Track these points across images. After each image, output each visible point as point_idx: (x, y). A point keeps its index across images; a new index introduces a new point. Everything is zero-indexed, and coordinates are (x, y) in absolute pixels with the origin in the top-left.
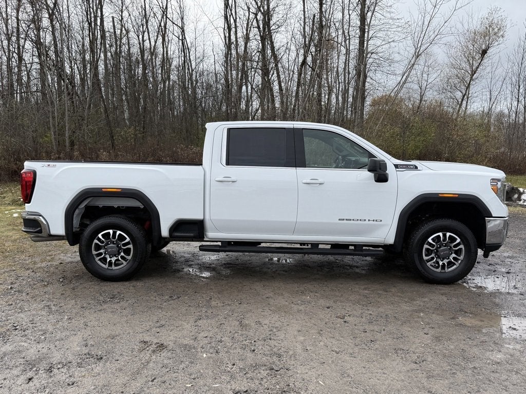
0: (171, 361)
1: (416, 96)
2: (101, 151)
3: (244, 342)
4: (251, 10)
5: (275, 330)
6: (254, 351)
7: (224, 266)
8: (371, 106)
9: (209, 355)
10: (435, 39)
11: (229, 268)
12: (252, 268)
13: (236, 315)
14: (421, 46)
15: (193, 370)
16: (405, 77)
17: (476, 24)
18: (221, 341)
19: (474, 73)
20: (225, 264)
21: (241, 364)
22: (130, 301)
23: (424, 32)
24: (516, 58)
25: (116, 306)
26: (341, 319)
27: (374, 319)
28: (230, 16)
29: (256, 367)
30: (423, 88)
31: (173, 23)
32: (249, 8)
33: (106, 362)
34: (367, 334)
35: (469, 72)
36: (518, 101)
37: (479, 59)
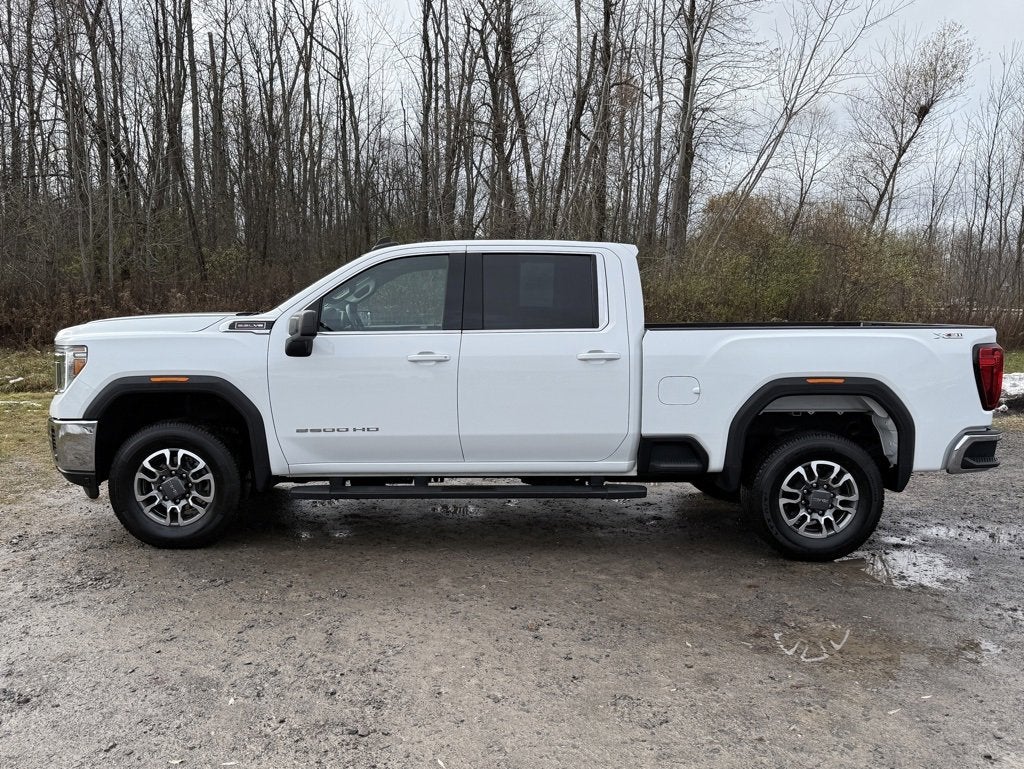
0: (159, 711)
1: (791, 194)
2: (173, 290)
3: (321, 677)
4: (472, 24)
5: (390, 652)
6: (333, 694)
7: (343, 520)
8: (704, 211)
9: (241, 700)
10: (825, 84)
11: (350, 523)
12: (397, 524)
13: (327, 619)
14: (796, 98)
15: (197, 731)
16: (764, 157)
17: (911, 56)
18: (275, 673)
19: (902, 151)
20: (346, 516)
21: (295, 722)
22: (130, 587)
23: (802, 71)
24: (983, 123)
25: (97, 596)
26: (531, 630)
27: (595, 633)
28: (436, 35)
29: (322, 727)
30: (807, 180)
31: (323, 47)
32: (468, 20)
33: (34, 708)
34: (572, 664)
35: (895, 150)
36: (987, 206)
37: (913, 124)
